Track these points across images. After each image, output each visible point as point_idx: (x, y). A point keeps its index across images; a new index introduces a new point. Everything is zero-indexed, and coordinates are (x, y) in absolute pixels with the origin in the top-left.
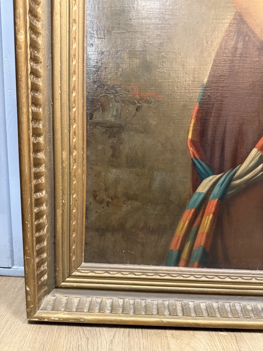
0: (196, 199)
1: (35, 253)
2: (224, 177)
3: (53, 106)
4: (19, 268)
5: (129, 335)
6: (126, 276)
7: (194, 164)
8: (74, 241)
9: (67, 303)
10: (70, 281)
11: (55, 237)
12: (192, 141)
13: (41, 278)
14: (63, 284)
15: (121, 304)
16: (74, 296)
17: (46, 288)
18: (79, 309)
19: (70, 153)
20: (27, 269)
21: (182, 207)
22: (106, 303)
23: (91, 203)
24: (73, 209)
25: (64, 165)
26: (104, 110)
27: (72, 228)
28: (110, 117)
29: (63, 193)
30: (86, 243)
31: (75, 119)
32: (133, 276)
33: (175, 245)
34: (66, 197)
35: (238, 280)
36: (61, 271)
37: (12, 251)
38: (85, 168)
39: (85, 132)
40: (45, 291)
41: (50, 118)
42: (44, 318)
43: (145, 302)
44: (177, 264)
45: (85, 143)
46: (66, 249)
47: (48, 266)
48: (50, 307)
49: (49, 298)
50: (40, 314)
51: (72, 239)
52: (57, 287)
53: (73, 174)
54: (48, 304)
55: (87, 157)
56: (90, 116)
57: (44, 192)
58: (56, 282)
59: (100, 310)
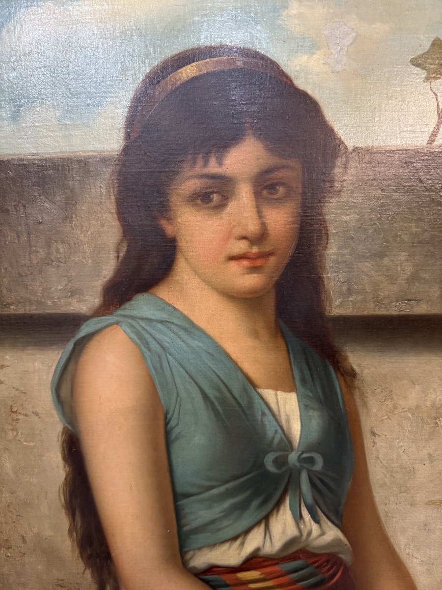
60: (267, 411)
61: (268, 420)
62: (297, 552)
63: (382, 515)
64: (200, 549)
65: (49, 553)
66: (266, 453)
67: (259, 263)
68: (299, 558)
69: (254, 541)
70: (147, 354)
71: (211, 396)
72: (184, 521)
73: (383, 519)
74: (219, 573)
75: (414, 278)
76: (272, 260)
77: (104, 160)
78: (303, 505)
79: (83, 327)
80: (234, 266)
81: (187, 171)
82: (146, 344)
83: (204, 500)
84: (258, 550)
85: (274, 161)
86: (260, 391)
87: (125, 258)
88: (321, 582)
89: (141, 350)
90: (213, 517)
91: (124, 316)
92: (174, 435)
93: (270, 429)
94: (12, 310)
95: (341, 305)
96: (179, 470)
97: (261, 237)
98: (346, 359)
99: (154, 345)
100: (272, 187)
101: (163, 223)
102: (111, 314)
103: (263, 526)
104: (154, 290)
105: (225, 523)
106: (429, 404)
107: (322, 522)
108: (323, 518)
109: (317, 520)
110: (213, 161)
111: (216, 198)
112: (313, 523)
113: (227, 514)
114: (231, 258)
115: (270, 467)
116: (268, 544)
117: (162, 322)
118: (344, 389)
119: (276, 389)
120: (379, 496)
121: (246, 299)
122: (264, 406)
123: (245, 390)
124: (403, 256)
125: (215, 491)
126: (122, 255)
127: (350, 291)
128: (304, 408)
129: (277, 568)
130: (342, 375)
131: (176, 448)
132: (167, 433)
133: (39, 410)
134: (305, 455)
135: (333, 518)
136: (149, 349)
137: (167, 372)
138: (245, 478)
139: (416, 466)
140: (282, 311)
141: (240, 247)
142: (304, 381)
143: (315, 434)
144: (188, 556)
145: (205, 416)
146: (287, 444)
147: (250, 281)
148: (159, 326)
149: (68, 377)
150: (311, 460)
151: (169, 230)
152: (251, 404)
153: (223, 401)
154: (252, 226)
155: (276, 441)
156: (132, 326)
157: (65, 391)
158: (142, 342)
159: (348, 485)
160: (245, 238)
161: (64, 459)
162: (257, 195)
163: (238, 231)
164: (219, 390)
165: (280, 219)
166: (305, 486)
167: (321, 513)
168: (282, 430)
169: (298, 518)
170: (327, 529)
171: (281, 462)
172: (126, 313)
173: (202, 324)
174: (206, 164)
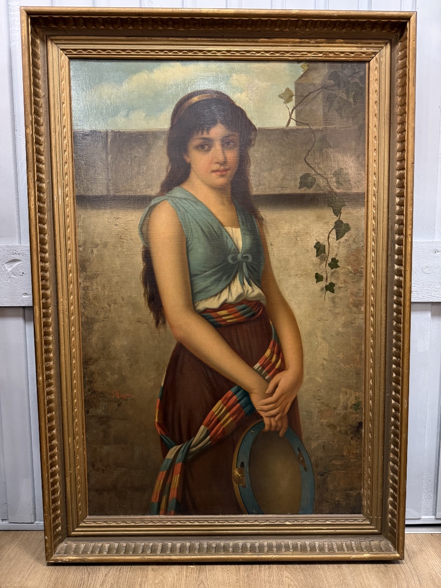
0: (166, 464)
1: (51, 511)
2: (184, 447)
3: (62, 409)
4: (40, 523)
5: (120, 570)
6: (120, 524)
7: (161, 438)
8: (80, 500)
9: (75, 549)
10: (78, 531)
11: (66, 497)
12: (158, 423)
13: (56, 529)
14: (73, 533)
15: (116, 547)
16: (81, 543)
17: (60, 537)
18: (84, 552)
19: (74, 438)
20: (46, 523)
21: (157, 471)
22: (105, 547)
23: (91, 471)
24: (78, 477)
25: (70, 446)
26: (96, 408)
27: (78, 490)
28: (100, 411)
29: (70, 466)
30: (89, 501)
31: (76, 415)
32: (125, 524)
33: (155, 498)
34: (72, 468)
35: (204, 524)
36: (71, 523)
37: (35, 508)
38: (85, 447)
39: (84, 422)
40: (59, 540)
41: (60, 417)
42: (58, 560)
43: (135, 545)
44: (158, 514)
45: (85, 430)
46: (74, 507)
47: (61, 519)
48: (63, 552)
49: (63, 545)
50: (57, 557)
51: (78, 498)
52: (68, 536)
53: (76, 452)
54: (61, 549)
55: (86, 439)
56: (87, 412)
57: (57, 466)
58: (67, 533)
59: (100, 552)
60: (228, 237)
61: (229, 241)
62: (242, 300)
63: (277, 281)
64: (201, 300)
66: (229, 255)
67: (224, 173)
68: (244, 304)
69: (224, 296)
70: (179, 213)
72: (194, 287)
73: (278, 283)
74: (209, 312)
75: (284, 179)
76: (229, 172)
77: (163, 132)
78: (244, 278)
79: (153, 201)
80: (214, 174)
81: (195, 137)
82: (178, 208)
83: (203, 277)
84: (226, 300)
85: (228, 133)
86: (225, 228)
87: (170, 172)
88: (254, 315)
89: (176, 211)
90: (207, 286)
92: (190, 248)
93: (230, 244)
94: (123, 194)
95: (256, 191)
96: (192, 263)
97: (224, 163)
98: (259, 212)
99: (181, 209)
100: (228, 143)
101: (185, 157)
102: (164, 195)
103: (228, 289)
104: (181, 186)
105: (212, 288)
106: (293, 231)
107: (253, 286)
108: (253, 284)
109: (251, 285)
110: (205, 133)
111: (206, 147)
112: (249, 286)
113: (213, 283)
114: (213, 171)
115: (230, 261)
116: (230, 297)
117: (184, 199)
118: (259, 225)
119: (232, 227)
120: (275, 272)
121: (219, 188)
122: (227, 234)
123: (219, 228)
124: (279, 170)
125: (207, 273)
126: (169, 170)
128: (243, 234)
129: (235, 309)
130: (258, 219)
131: (191, 253)
132: (187, 248)
133: (133, 238)
134: (244, 255)
135: (257, 283)
136: (180, 210)
137: (187, 220)
138: (220, 267)
139: (290, 259)
140: (233, 194)
141: (216, 167)
142: (243, 223)
143: (248, 246)
144: (196, 304)
145: (203, 239)
146: (237, 250)
147: (221, 181)
148: (184, 201)
149: (146, 222)
150: (247, 257)
151: (188, 160)
152: (222, 233)
153: (210, 233)
154: (221, 158)
155: (232, 250)
156: (172, 200)
157: (144, 229)
158: (177, 208)
159: (262, 268)
160: (218, 163)
161: (143, 260)
162: (223, 146)
163: (215, 160)
164: (208, 228)
165: (232, 155)
166: (245, 270)
167: (252, 281)
168: (235, 245)
169: (243, 284)
170: (255, 289)
171: (234, 259)
172: (170, 195)
173: (202, 200)
174: (202, 133)
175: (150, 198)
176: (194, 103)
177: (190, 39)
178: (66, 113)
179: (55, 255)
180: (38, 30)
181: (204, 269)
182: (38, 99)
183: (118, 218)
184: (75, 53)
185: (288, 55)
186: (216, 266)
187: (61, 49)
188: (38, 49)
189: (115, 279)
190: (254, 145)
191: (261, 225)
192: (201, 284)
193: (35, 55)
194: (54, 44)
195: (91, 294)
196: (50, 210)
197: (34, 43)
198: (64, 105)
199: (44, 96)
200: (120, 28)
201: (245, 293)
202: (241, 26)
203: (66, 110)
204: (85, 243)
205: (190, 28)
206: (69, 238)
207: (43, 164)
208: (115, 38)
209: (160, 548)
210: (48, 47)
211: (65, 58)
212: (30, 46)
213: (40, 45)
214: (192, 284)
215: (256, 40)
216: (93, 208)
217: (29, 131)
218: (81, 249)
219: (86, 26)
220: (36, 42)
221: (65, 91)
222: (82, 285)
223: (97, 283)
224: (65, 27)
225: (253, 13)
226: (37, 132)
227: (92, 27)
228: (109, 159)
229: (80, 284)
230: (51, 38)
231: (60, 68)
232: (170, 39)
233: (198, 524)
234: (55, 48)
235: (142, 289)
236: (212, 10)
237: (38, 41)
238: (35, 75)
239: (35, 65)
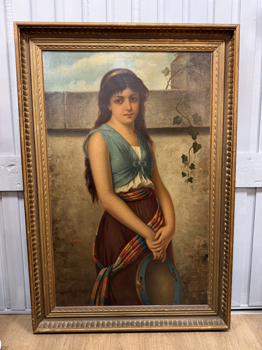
0: (99, 278)
1: (36, 305)
2: (109, 269)
3: (41, 248)
4: (29, 310)
5: (74, 336)
6: (74, 311)
7: (96, 264)
8: (51, 298)
9: (49, 325)
10: (50, 315)
11: (43, 297)
12: (94, 256)
13: (38, 314)
14: (48, 316)
15: (72, 323)
16: (52, 321)
17: (41, 319)
18: (54, 327)
19: (48, 264)
20: (32, 311)
21: (94, 282)
22: (66, 324)
23: (57, 282)
24: (50, 286)
25: (45, 269)
26: (60, 247)
27: (50, 293)
28: (62, 249)
29: (46, 280)
30: (56, 298)
31: (49, 252)
32: (76, 311)
33: (93, 297)
34: (47, 281)
35: (120, 310)
36: (46, 311)
37: (26, 302)
38: (54, 269)
39: (53, 255)
40: (40, 320)
41: (39, 253)
43: (82, 322)
44: (95, 305)
45: (53, 259)
46: (48, 302)
47: (41, 309)
48: (42, 327)
49: (42, 323)
50: (39, 330)
51: (50, 297)
52: (45, 318)
53: (49, 272)
54: (41, 325)
55: (54, 264)
56: (55, 250)
57: (38, 280)
58: (45, 316)
59: (63, 326)
60: (133, 152)
61: (134, 154)
62: (141, 187)
63: (161, 176)
64: (118, 187)
65: (80, 190)
66: (133, 162)
67: (131, 116)
68: (142, 189)
69: (131, 185)
70: (105, 138)
71: (120, 148)
72: (114, 180)
73: (161, 178)
74: (123, 194)
75: (164, 119)
76: (133, 115)
77: (96, 93)
78: (142, 175)
79: (90, 132)
80: (125, 117)
81: (114, 95)
82: (105, 135)
83: (119, 174)
84: (132, 187)
85: (133, 93)
86: (132, 147)
87: (100, 115)
88: (148, 195)
89: (104, 137)
90: (121, 179)
91: (100, 129)
92: (112, 158)
93: (134, 156)
94: (73, 128)
95: (149, 126)
96: (113, 167)
97: (131, 110)
98: (150, 138)
99: (107, 136)
100: (133, 99)
101: (109, 107)
102: (97, 129)
103: (133, 181)
104: (106, 123)
105: (124, 180)
106: (169, 148)
107: (147, 179)
108: (147, 178)
109: (146, 179)
110: (120, 93)
111: (120, 101)
113: (125, 178)
114: (124, 115)
115: (134, 165)
116: (134, 185)
117: (108, 131)
118: (150, 145)
119: (135, 146)
120: (160, 171)
121: (128, 125)
122: (132, 150)
123: (128, 147)
124: (162, 114)
125: (121, 172)
126: (99, 115)
127: (151, 122)
128: (142, 150)
129: (137, 192)
130: (150, 142)
131: (112, 161)
132: (110, 158)
133: (79, 152)
134: (142, 162)
135: (149, 178)
136: (106, 137)
137: (110, 143)
138: (128, 168)
139: (168, 164)
140: (136, 127)
141: (126, 112)
142: (141, 144)
143: (144, 157)
144: (115, 190)
145: (119, 153)
146: (138, 159)
147: (129, 120)
149: (87, 144)
150: (143, 163)
151: (110, 109)
152: (129, 150)
153: (123, 150)
154: (129, 108)
155: (135, 159)
156: (101, 132)
157: (86, 148)
158: (104, 135)
159: (152, 169)
160: (127, 110)
161: (85, 165)
162: (130, 101)
163: (126, 109)
164: (122, 147)
165: (135, 106)
166: (143, 170)
167: (147, 177)
168: (137, 156)
169: (141, 178)
170: (148, 181)
171: (137, 164)
172: (100, 128)
173: (118, 131)
174: (118, 94)
175: (89, 130)
176: (114, 76)
177: (111, 39)
178: (40, 82)
179: (36, 163)
180: (24, 34)
181: (119, 170)
182: (25, 75)
183: (71, 142)
184: (45, 47)
185: (167, 48)
186: (126, 168)
187: (37, 45)
188: (24, 45)
189: (70, 176)
190: (147, 100)
191: (152, 145)
192: (118, 178)
193: (22, 49)
194: (33, 43)
195: (56, 184)
196: (32, 138)
197: (22, 43)
198: (39, 77)
199: (28, 73)
200: (71, 33)
201: (143, 183)
202: (140, 32)
203: (40, 80)
204: (52, 155)
205: (111, 33)
206: (43, 153)
207: (28, 111)
208: (68, 39)
209: (96, 324)
210: (30, 44)
211: (39, 50)
212: (20, 45)
213: (25, 43)
214: (113, 178)
215: (149, 40)
216: (57, 136)
217: (20, 93)
218: (50, 159)
219: (51, 32)
220: (23, 42)
221: (40, 69)
222: (51, 180)
223: (59, 178)
224: (39, 33)
225: (147, 25)
226: (25, 94)
227: (55, 32)
228: (66, 108)
229: (50, 178)
230: (32, 39)
231: (37, 56)
232: (100, 39)
233: (117, 311)
234: (34, 44)
235: (85, 181)
236: (123, 24)
237: (24, 41)
238: (23, 61)
239: (22, 55)
